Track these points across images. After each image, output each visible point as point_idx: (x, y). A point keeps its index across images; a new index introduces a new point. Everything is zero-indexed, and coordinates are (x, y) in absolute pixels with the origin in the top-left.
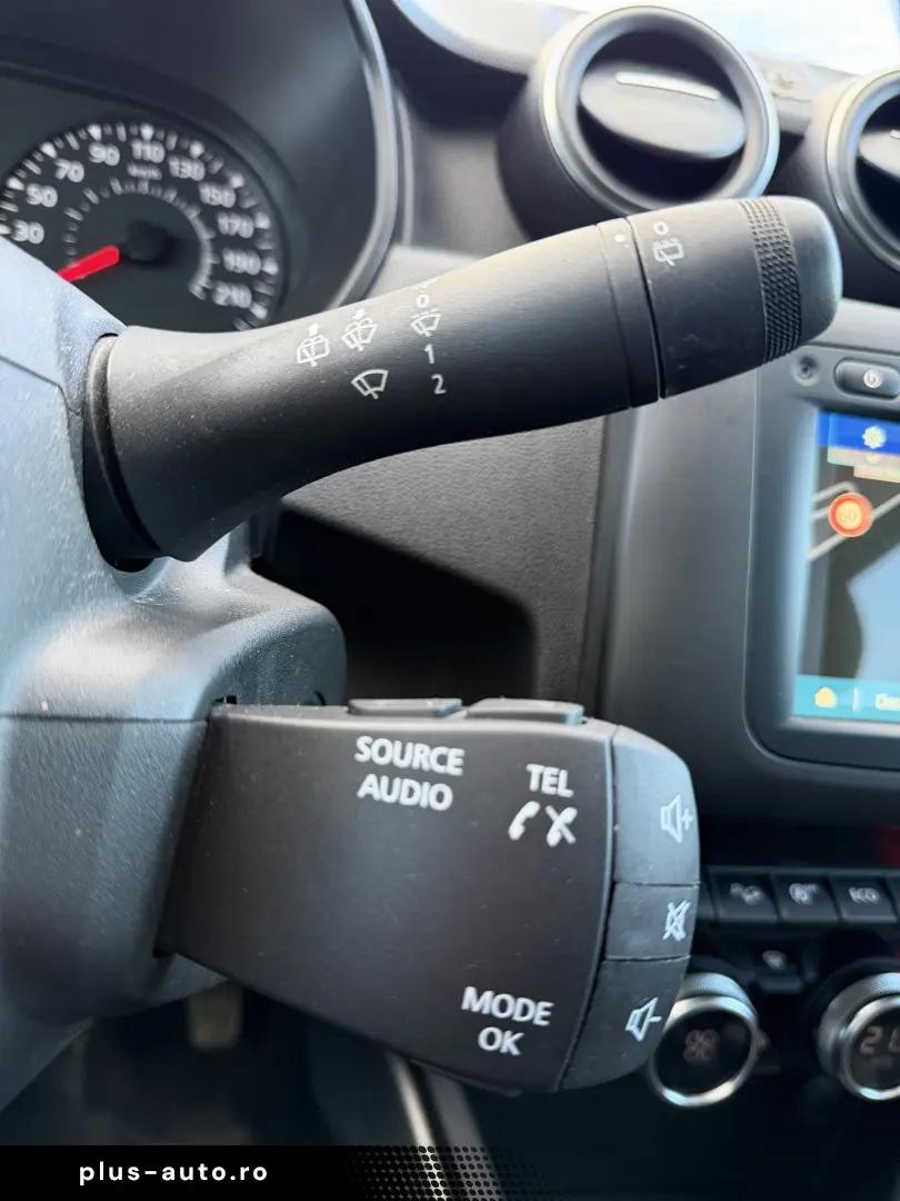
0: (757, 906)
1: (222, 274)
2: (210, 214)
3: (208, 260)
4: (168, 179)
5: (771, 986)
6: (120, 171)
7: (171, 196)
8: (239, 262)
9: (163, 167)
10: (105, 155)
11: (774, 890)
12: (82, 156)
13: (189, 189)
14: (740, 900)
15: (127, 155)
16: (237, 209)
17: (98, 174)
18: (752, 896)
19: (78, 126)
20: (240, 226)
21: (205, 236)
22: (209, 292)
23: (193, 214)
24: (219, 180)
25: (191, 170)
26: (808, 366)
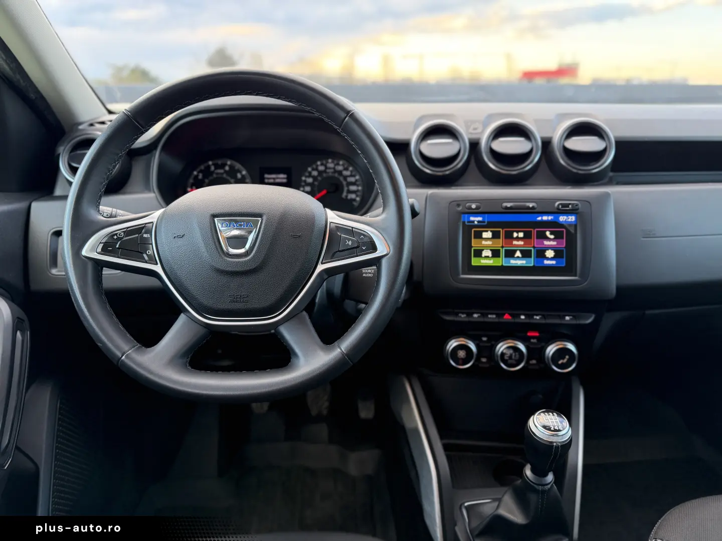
0: (464, 317)
1: (349, 192)
2: (345, 178)
3: (346, 189)
4: (335, 171)
5: (481, 344)
6: (325, 171)
7: (336, 175)
8: (353, 188)
9: (334, 168)
10: (321, 168)
11: (470, 315)
12: (316, 169)
13: (340, 173)
14: (461, 317)
15: (326, 168)
16: (351, 176)
17: (320, 173)
18: (463, 316)
19: (315, 162)
20: (352, 179)
21: (344, 183)
22: (347, 196)
23: (341, 179)
24: (346, 169)
25: (340, 168)
26: (458, 205)
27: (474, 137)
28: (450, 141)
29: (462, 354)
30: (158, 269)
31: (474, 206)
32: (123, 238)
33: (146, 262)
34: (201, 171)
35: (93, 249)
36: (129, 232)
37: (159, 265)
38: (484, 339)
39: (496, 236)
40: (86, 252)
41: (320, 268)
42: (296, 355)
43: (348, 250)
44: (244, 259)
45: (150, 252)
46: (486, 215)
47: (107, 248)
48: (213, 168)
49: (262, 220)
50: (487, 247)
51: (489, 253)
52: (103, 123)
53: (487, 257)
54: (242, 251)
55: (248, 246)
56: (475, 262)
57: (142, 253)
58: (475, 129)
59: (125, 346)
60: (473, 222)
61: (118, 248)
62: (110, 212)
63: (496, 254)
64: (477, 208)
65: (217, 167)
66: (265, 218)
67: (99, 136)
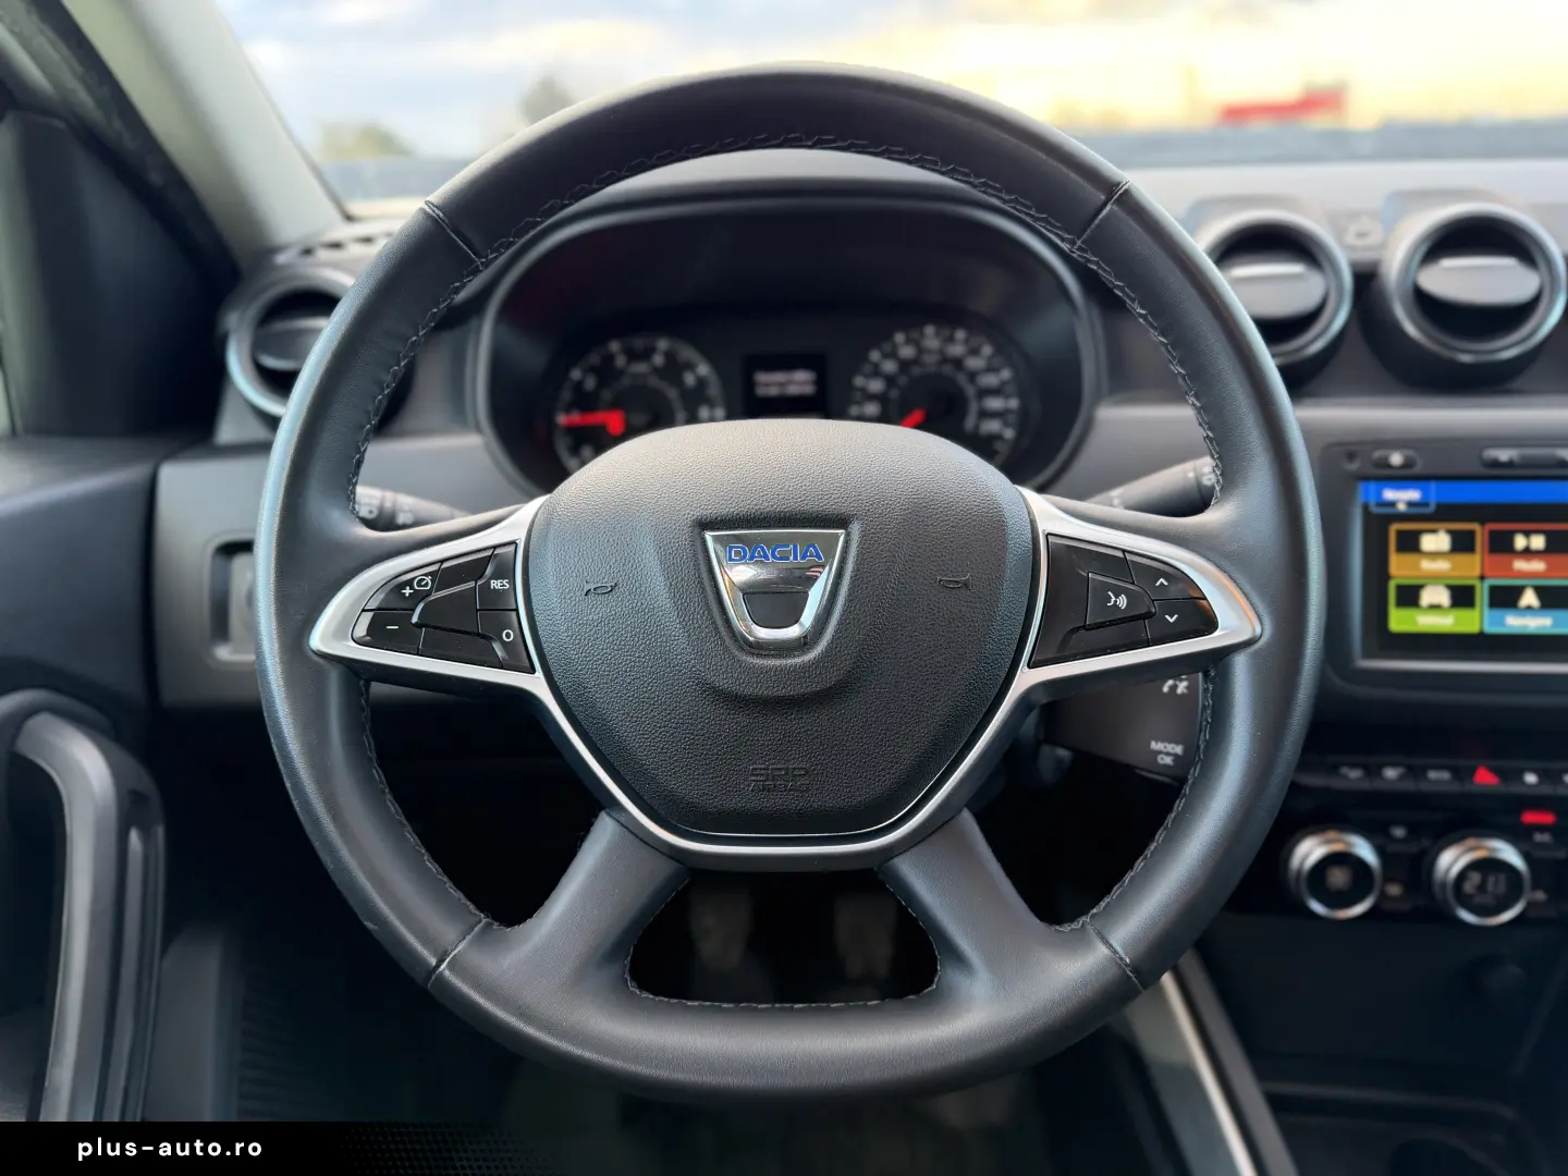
0: (1359, 779)
1: (985, 414)
2: (973, 376)
3: (973, 407)
4: (945, 360)
5: (1391, 848)
6: (916, 361)
7: (948, 370)
8: (995, 403)
9: (941, 352)
10: (907, 352)
11: (1373, 771)
12: (892, 355)
13: (958, 363)
14: (1345, 777)
15: (921, 350)
16: (990, 369)
17: (905, 365)
18: (1355, 774)
19: (889, 336)
20: (990, 380)
21: (970, 391)
22: (977, 427)
23: (962, 379)
24: (975, 352)
25: (957, 350)
26: (1351, 456)
27: (1365, 256)
28: (1295, 268)
29: (1338, 877)
30: (536, 684)
31: (1396, 459)
32: (428, 593)
33: (501, 666)
34: (593, 370)
35: (339, 633)
36: (446, 575)
37: (539, 673)
38: (1399, 832)
39: (1462, 544)
40: (323, 639)
41: (1027, 678)
42: (958, 958)
44: (798, 660)
45: (509, 635)
46: (1433, 485)
47: (386, 625)
48: (620, 361)
49: (848, 535)
50: (1435, 578)
51: (1441, 596)
53: (1435, 607)
54: (793, 632)
55: (808, 616)
56: (1400, 621)
57: (488, 638)
58: (1361, 235)
59: (445, 929)
60: (1392, 504)
61: (418, 626)
62: (376, 502)
63: (1462, 597)
64: (1408, 464)
65: (633, 356)
66: (855, 528)
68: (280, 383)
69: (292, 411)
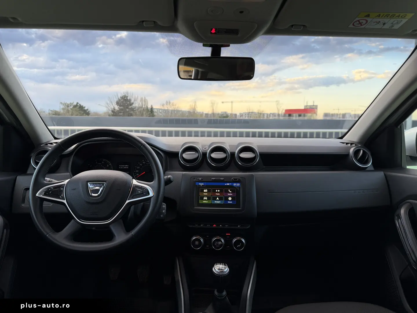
5: (206, 239)
11: (199, 225)
12: (142, 163)
14: (196, 226)
26: (194, 179)
27: (204, 151)
28: (195, 153)
29: (197, 243)
30: (65, 202)
31: (200, 179)
32: (52, 190)
33: (61, 199)
34: (91, 164)
35: (40, 194)
36: (55, 187)
37: (65, 200)
38: (208, 236)
39: (209, 191)
40: (38, 195)
41: (128, 202)
42: (115, 235)
43: (139, 194)
44: (97, 198)
45: (62, 195)
46: (205, 183)
47: (47, 193)
48: (97, 163)
49: (106, 183)
50: (206, 196)
51: (206, 198)
52: (52, 144)
53: (205, 200)
55: (99, 193)
56: (200, 202)
57: (59, 196)
59: (48, 231)
60: (200, 185)
61: (51, 194)
62: (49, 180)
63: (209, 199)
64: (202, 180)
66: (107, 182)
67: (49, 149)
68: (37, 164)
69: (37, 168)
